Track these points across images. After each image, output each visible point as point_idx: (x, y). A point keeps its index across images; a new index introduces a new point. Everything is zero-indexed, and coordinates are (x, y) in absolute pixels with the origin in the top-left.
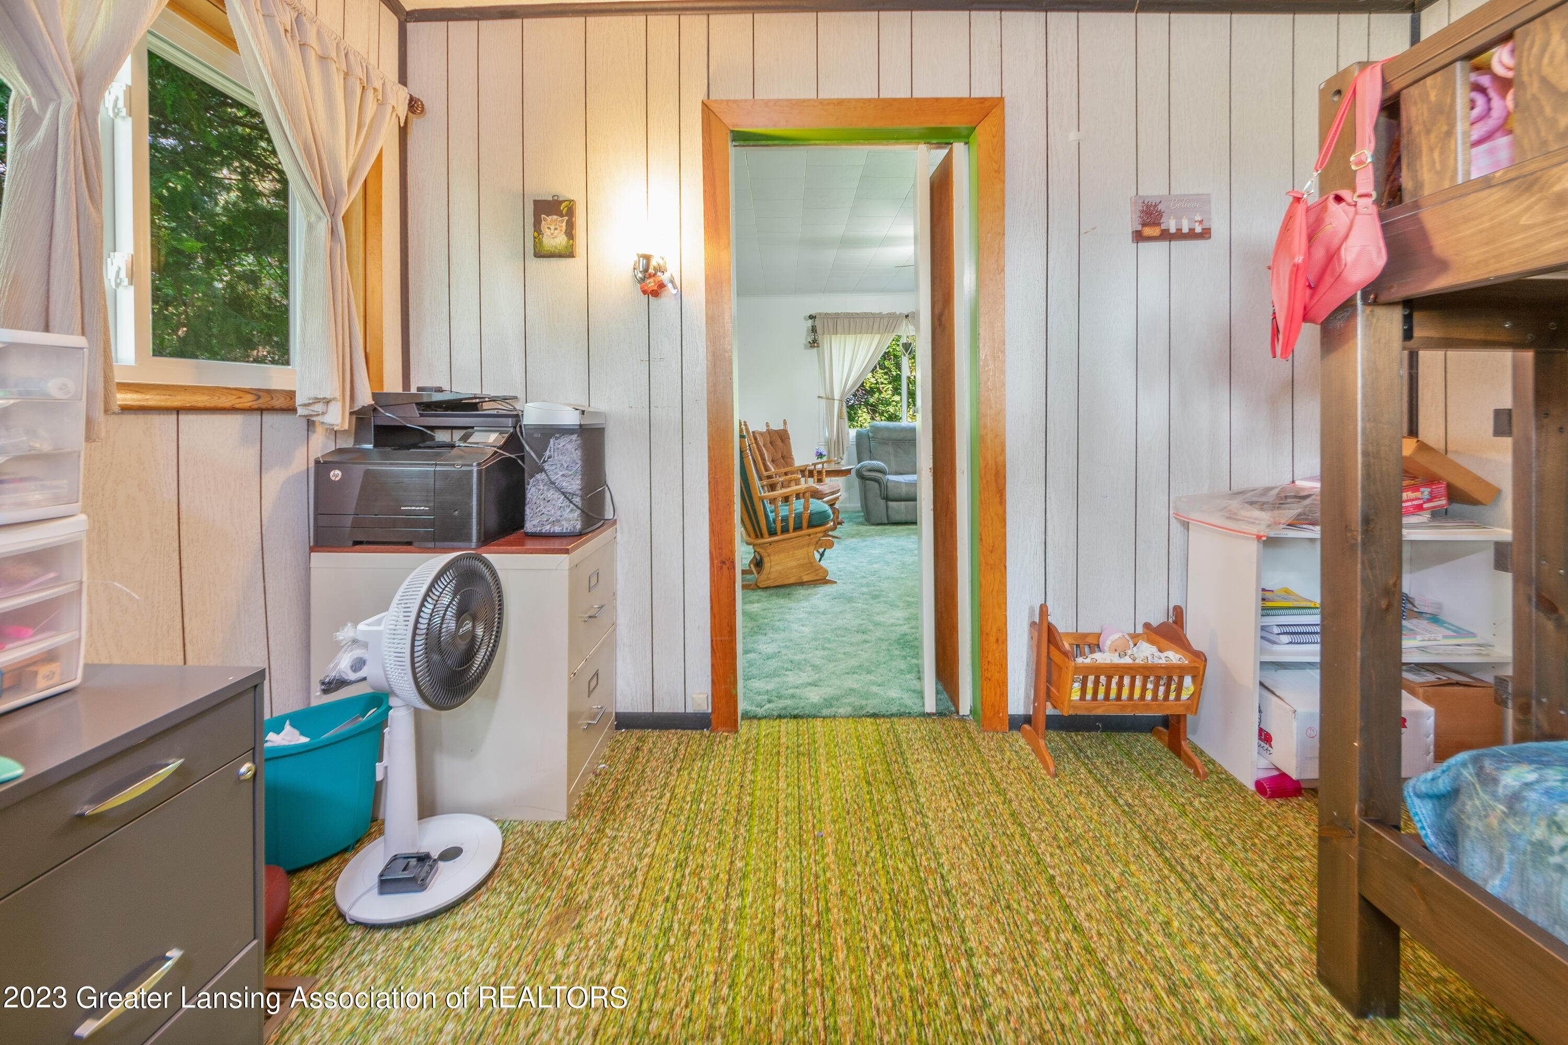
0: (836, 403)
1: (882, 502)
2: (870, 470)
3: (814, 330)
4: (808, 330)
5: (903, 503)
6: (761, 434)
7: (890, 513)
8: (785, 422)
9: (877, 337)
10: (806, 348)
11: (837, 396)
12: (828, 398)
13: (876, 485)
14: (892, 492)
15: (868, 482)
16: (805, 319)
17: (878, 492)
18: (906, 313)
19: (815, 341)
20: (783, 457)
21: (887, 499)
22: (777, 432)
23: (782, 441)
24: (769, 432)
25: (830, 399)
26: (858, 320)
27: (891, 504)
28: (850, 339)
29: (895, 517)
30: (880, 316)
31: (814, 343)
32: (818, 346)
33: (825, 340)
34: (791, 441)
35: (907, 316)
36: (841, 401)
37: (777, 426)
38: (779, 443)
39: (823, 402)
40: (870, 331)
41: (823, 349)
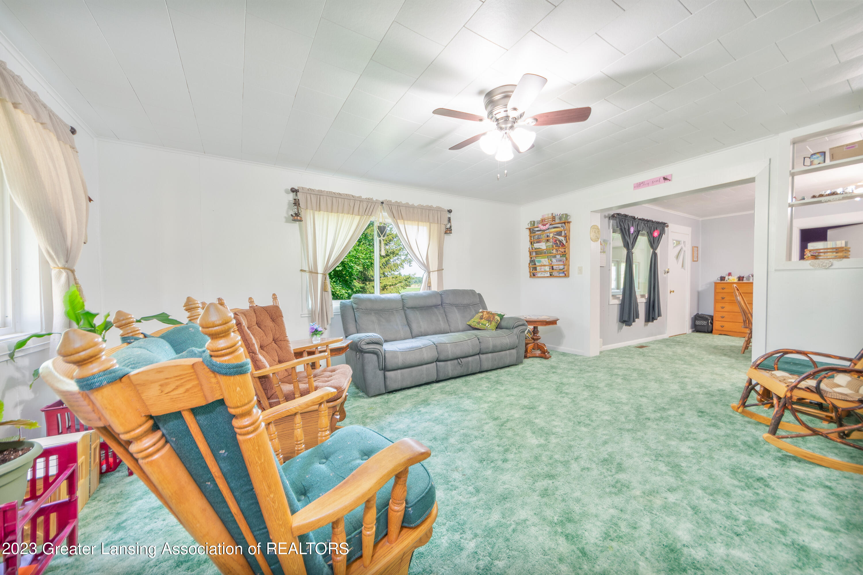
0: (320, 277)
1: (381, 373)
2: (368, 343)
3: (296, 203)
4: (289, 204)
5: (399, 371)
6: (245, 313)
7: (388, 383)
8: (275, 297)
9: (357, 218)
10: (287, 221)
11: (320, 270)
12: (311, 272)
13: (375, 357)
14: (390, 362)
15: (366, 355)
16: (286, 192)
17: (377, 364)
18: (381, 200)
19: (297, 215)
20: (275, 340)
21: (385, 369)
22: (266, 309)
23: (273, 320)
24: (255, 310)
25: (313, 272)
26: (340, 200)
27: (388, 374)
28: (333, 218)
29: (393, 386)
30: (360, 200)
31: (297, 217)
32: (301, 221)
33: (308, 215)
34: (284, 319)
35: (382, 203)
36: (324, 274)
37: (266, 302)
38: (269, 323)
39: (307, 275)
40: (351, 211)
41: (306, 223)
